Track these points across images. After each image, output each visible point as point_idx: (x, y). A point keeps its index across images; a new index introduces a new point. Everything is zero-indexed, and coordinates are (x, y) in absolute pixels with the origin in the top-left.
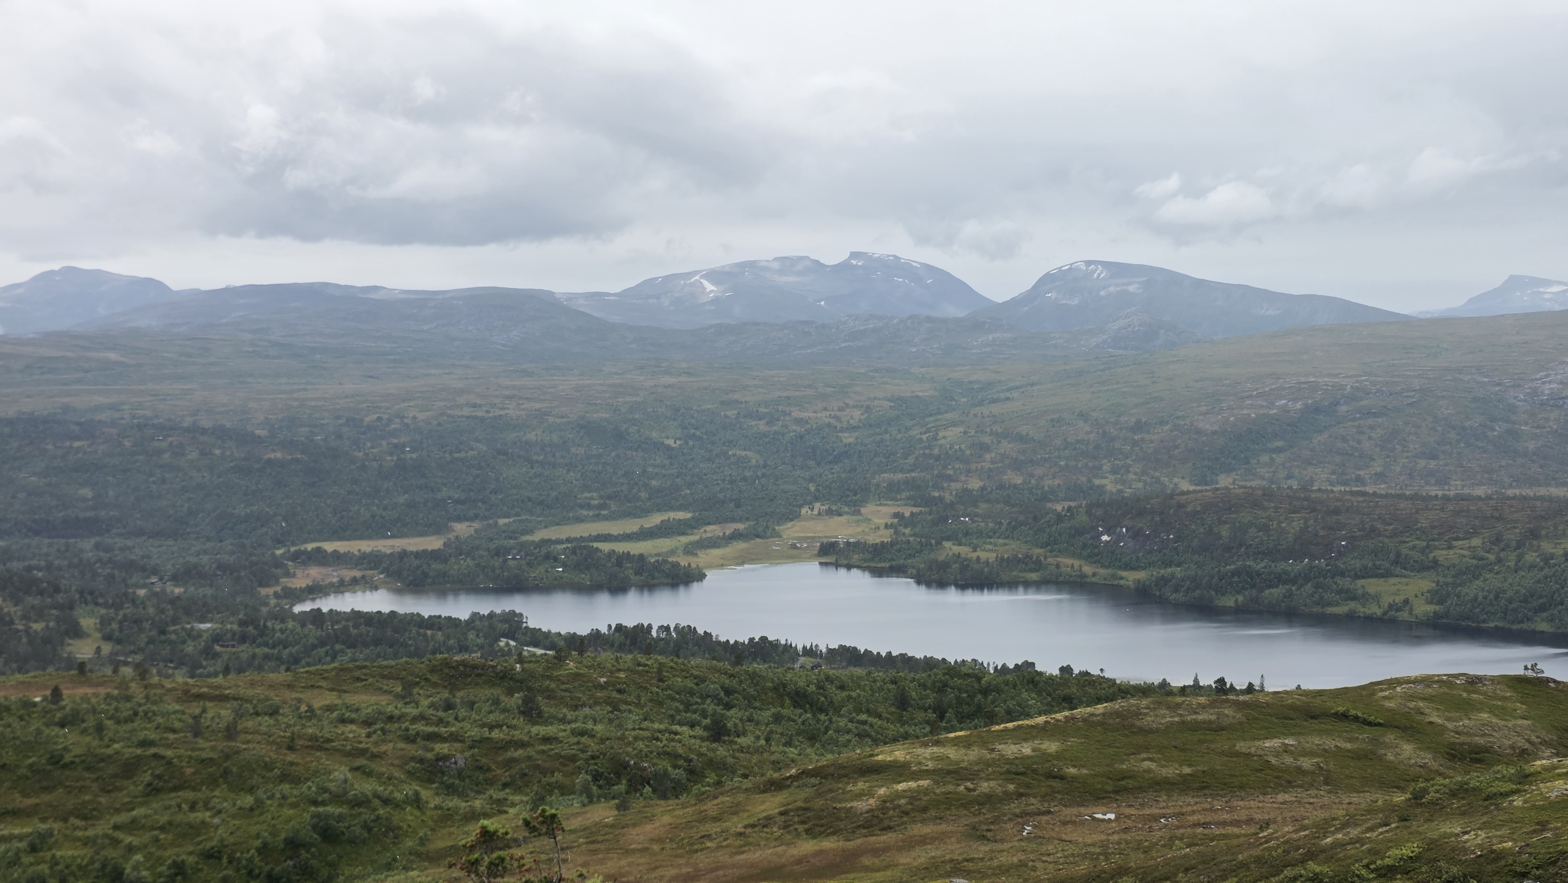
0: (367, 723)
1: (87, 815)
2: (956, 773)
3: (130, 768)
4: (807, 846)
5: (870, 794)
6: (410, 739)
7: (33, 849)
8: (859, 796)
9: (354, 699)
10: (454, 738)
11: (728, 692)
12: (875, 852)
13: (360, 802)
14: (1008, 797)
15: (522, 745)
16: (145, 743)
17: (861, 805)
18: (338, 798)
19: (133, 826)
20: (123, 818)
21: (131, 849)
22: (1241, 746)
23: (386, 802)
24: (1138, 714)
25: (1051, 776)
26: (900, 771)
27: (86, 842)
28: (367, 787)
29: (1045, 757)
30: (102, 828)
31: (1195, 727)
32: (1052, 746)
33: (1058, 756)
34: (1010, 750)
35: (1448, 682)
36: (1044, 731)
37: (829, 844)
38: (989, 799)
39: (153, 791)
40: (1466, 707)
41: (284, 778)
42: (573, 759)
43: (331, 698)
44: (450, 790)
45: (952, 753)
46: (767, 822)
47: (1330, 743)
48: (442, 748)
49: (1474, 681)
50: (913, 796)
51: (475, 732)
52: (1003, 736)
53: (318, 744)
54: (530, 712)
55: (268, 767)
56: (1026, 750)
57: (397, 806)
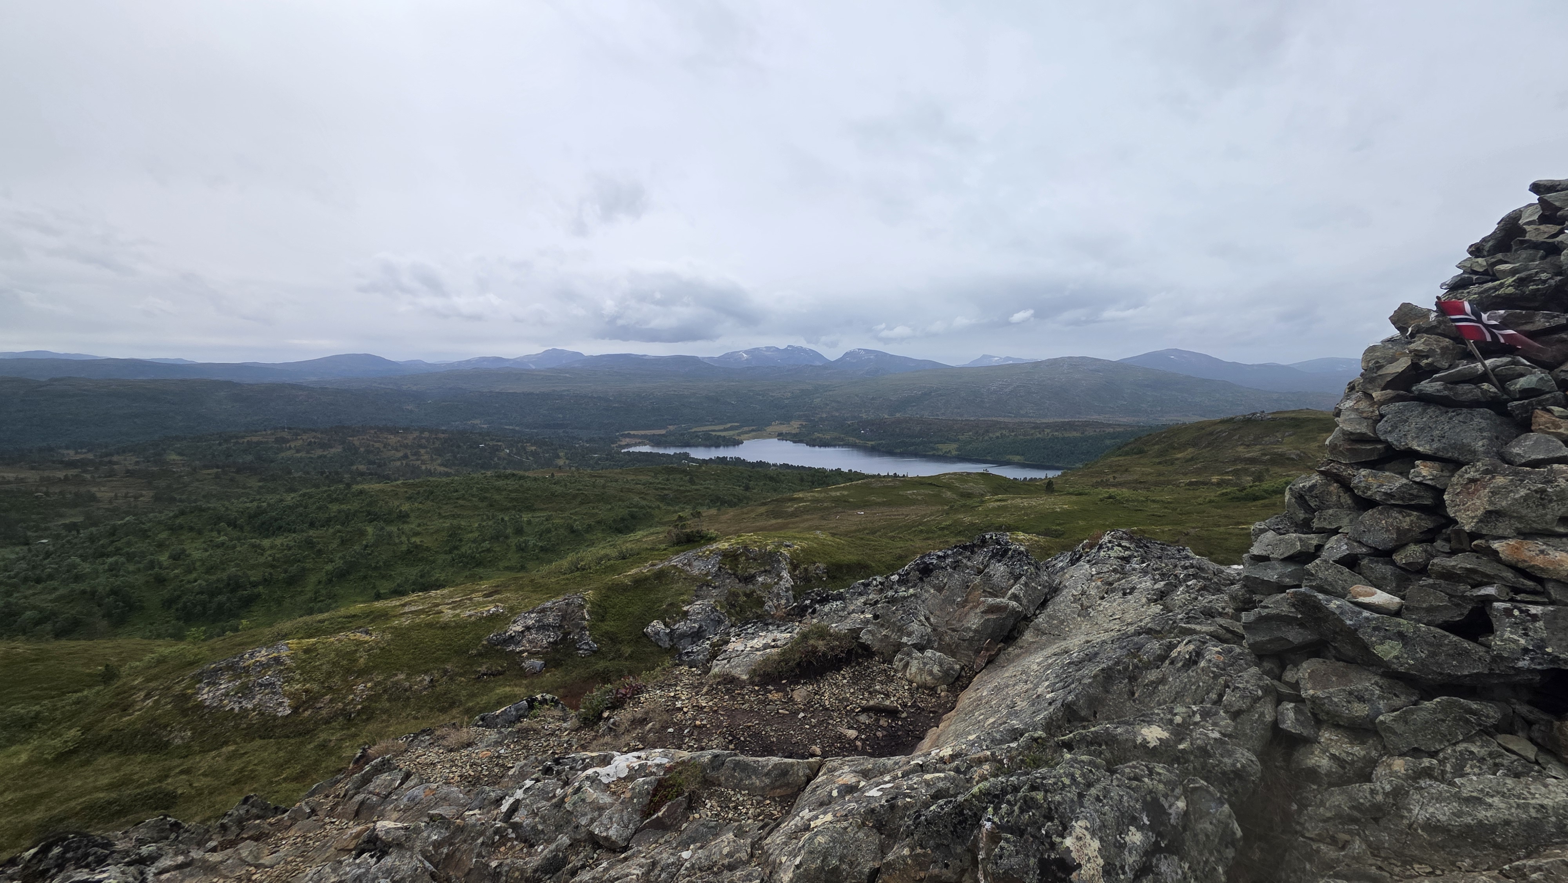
0: (643, 485)
1: (562, 510)
2: (817, 501)
3: (575, 497)
4: (774, 521)
5: (792, 506)
6: (657, 489)
7: (547, 520)
8: (788, 507)
9: (640, 477)
10: (669, 489)
11: (750, 477)
12: (793, 523)
13: (642, 507)
14: (832, 508)
15: (689, 491)
16: (579, 490)
17: (789, 510)
18: (635, 506)
19: (576, 514)
20: (573, 511)
21: (575, 520)
22: (901, 493)
23: (650, 507)
24: (871, 483)
25: (845, 501)
26: (801, 500)
27: (562, 518)
28: (644, 503)
29: (844, 496)
30: (566, 514)
31: (888, 487)
32: (846, 493)
33: (847, 495)
34: (833, 494)
35: (961, 474)
36: (843, 488)
37: (779, 521)
38: (826, 508)
39: (581, 503)
40: (966, 481)
41: (620, 500)
42: (705, 495)
43: (633, 477)
44: (669, 504)
45: (816, 495)
46: (762, 514)
47: (927, 492)
48: (666, 492)
49: (969, 474)
50: (805, 507)
51: (676, 488)
52: (831, 490)
53: (630, 490)
54: (692, 482)
55: (615, 497)
56: (838, 494)
57: (653, 509)
